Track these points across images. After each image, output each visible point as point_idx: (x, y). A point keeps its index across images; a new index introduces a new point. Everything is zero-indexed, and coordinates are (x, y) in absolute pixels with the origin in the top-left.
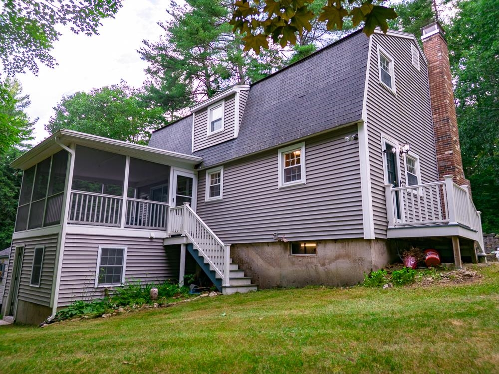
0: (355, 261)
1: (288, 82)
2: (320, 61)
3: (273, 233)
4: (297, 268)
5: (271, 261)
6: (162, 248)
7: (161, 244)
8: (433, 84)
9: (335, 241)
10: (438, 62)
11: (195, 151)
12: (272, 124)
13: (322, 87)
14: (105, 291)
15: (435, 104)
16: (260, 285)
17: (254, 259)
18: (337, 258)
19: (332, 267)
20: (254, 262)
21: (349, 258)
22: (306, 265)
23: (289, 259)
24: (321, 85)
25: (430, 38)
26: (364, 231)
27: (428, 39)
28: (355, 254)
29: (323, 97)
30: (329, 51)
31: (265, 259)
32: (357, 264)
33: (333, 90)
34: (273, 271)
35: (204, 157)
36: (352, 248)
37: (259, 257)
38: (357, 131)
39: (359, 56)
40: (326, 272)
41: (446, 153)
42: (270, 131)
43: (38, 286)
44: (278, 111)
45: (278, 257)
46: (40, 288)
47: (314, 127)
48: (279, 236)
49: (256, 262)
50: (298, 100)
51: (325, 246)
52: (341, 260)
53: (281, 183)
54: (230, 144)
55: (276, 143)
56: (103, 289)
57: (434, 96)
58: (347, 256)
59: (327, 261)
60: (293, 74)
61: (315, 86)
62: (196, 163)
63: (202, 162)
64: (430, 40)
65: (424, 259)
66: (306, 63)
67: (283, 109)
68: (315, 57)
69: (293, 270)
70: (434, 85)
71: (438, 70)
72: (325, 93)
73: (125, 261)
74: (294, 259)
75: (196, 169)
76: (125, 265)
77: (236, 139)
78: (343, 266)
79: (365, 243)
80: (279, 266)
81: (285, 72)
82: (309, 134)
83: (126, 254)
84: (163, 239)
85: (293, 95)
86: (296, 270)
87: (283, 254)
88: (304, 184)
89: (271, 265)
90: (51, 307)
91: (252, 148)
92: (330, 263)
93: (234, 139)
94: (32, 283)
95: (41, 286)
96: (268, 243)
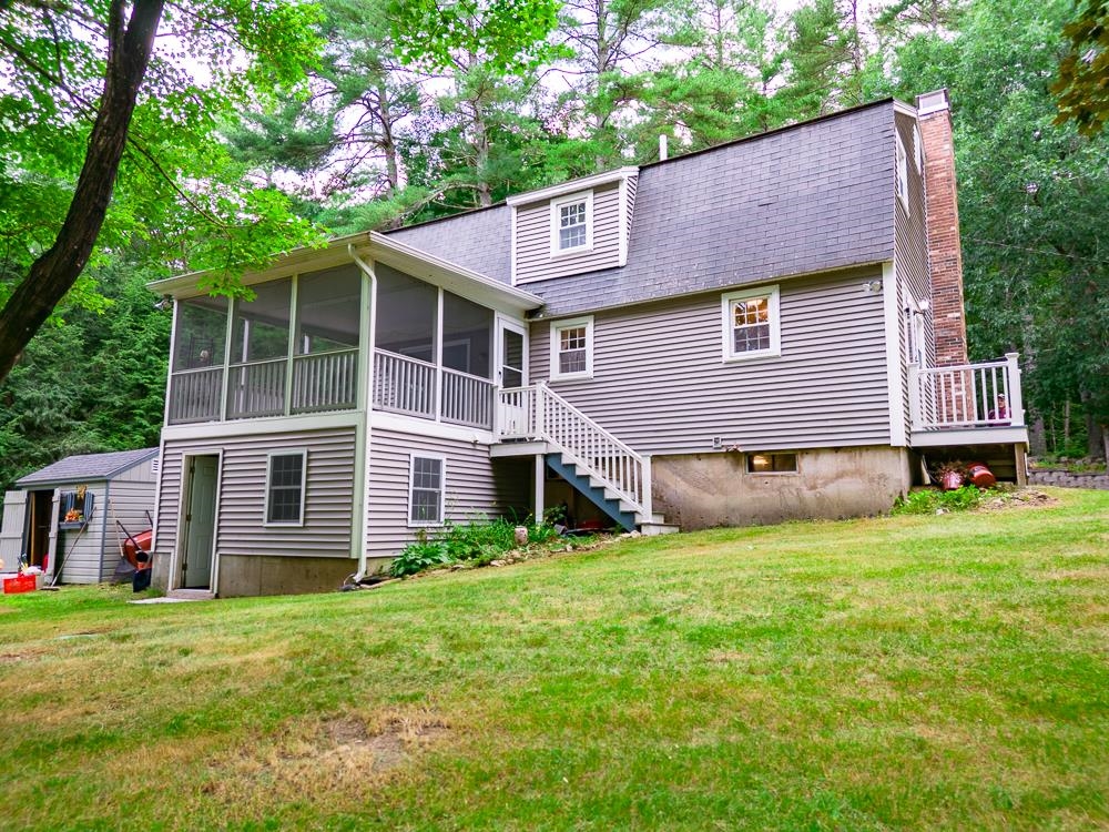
0: (871, 480)
1: (732, 173)
2: (794, 145)
3: (713, 437)
4: (761, 494)
5: (706, 485)
6: (487, 461)
7: (486, 455)
8: (933, 197)
9: (837, 449)
10: (943, 161)
11: (519, 282)
12: (706, 246)
13: (808, 192)
14: (421, 534)
15: (935, 232)
16: (683, 525)
17: (669, 483)
18: (839, 476)
19: (831, 490)
20: (667, 486)
21: (861, 475)
22: (779, 490)
23: (744, 481)
24: (805, 189)
25: (931, 116)
26: (891, 434)
27: (929, 117)
28: (873, 470)
29: (811, 211)
30: (812, 129)
31: (695, 483)
32: (875, 485)
33: (829, 201)
34: (711, 502)
35: (545, 296)
36: (868, 460)
37: (679, 479)
38: (881, 275)
39: (876, 150)
40: (818, 499)
41: (950, 315)
42: (705, 260)
43: (301, 525)
44: (717, 225)
45: (722, 477)
46: (304, 527)
47: (802, 262)
48: (725, 443)
49: (673, 487)
50: (758, 209)
51: (816, 459)
52: (846, 480)
53: (728, 352)
54: (609, 276)
55: (720, 283)
56: (419, 530)
57: (934, 218)
58: (858, 472)
59: (820, 482)
60: (737, 160)
61: (792, 189)
62: (530, 307)
63: (541, 307)
64: (932, 119)
65: (972, 476)
66: (765, 143)
67: (727, 222)
68: (784, 135)
69: (753, 499)
70: (935, 200)
71: (944, 174)
72: (815, 204)
73: (443, 483)
74: (754, 480)
75: (530, 318)
76: (443, 489)
77: (623, 267)
78: (850, 489)
79: (890, 453)
80: (723, 492)
81: (718, 153)
82: (794, 272)
83: (444, 469)
84: (489, 446)
85: (745, 199)
86: (758, 498)
87: (731, 472)
88: (777, 357)
89: (705, 491)
90: (354, 556)
91: (665, 287)
92: (825, 484)
93: (618, 267)
94: (269, 521)
95: (308, 524)
96: (698, 456)
